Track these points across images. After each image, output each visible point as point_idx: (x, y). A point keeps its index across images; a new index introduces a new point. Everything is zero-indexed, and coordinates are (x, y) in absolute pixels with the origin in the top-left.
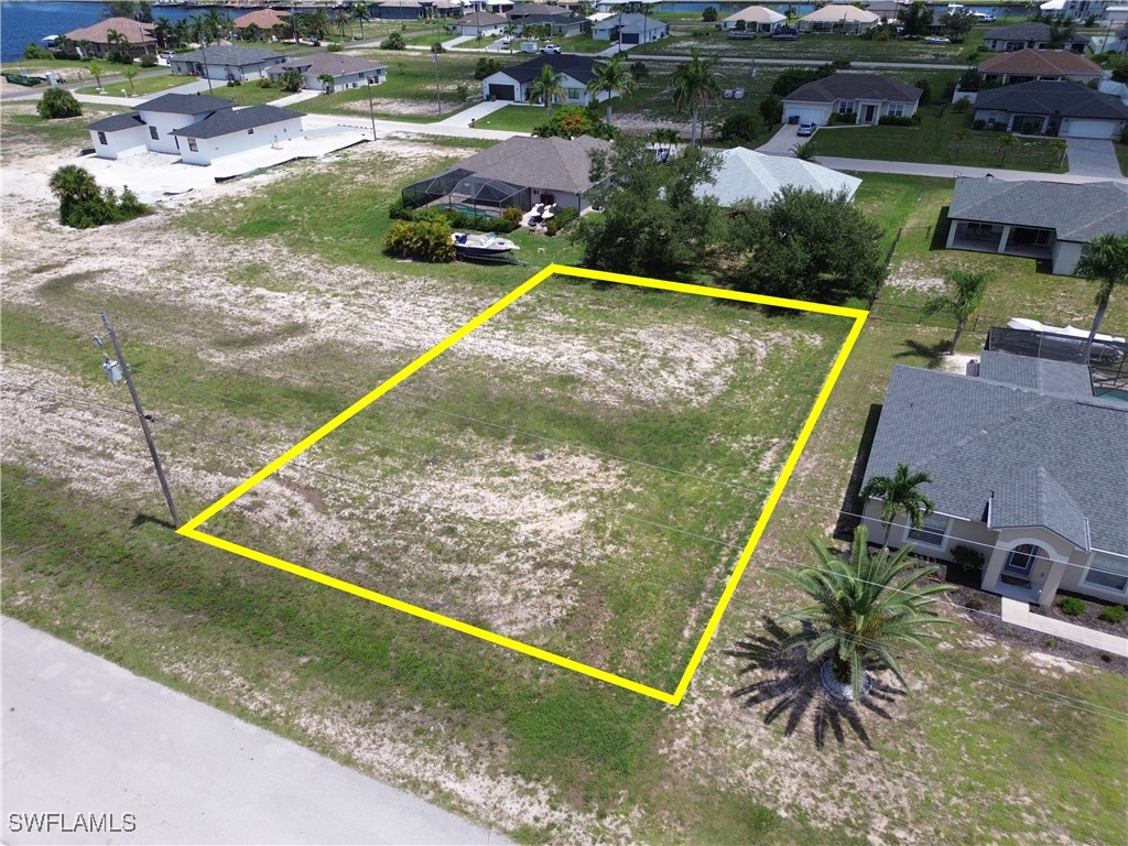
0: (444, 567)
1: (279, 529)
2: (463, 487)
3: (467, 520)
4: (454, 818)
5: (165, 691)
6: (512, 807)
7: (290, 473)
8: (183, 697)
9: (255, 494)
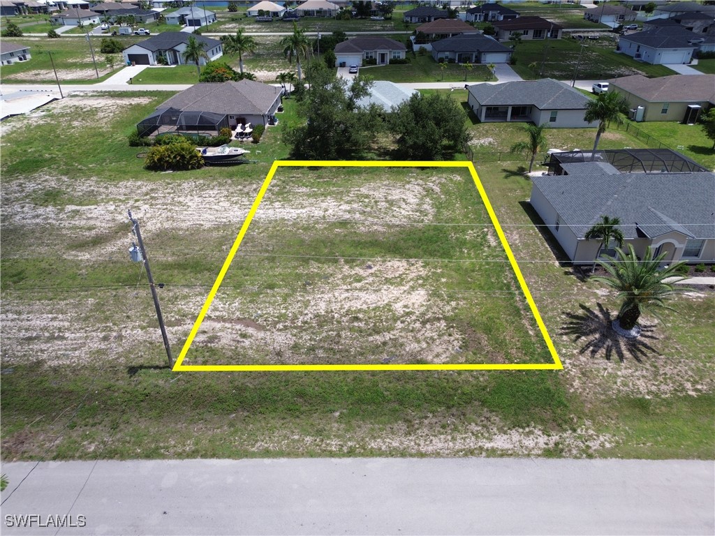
0: (371, 339)
1: (244, 348)
2: (340, 294)
3: (360, 311)
4: (506, 460)
5: (267, 461)
6: (529, 442)
7: (217, 313)
8: (283, 460)
9: (204, 332)
